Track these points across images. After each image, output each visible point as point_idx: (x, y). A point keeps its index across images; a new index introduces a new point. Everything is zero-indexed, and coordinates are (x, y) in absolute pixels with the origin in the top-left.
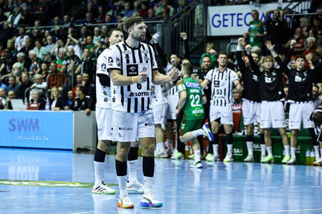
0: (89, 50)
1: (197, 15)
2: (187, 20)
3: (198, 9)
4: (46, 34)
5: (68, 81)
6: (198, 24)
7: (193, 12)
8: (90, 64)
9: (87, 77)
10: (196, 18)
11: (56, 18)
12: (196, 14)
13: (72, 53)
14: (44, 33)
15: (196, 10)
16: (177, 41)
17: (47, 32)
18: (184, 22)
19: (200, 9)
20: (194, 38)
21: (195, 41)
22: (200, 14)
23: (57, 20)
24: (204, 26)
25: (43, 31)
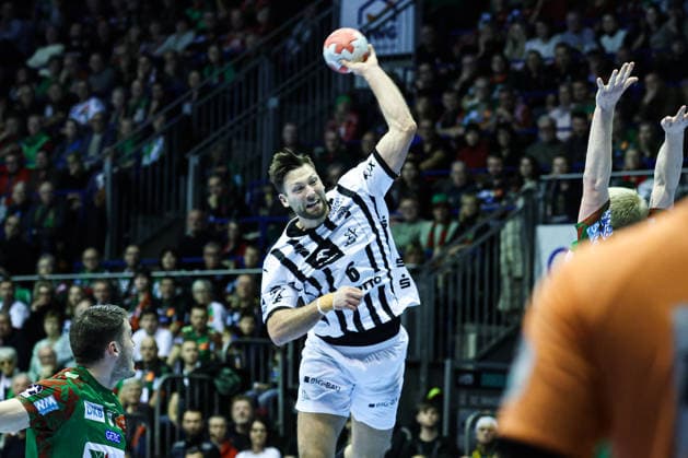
0: (197, 345)
1: (507, 250)
2: (477, 263)
3: (510, 232)
4: (72, 298)
5: (144, 432)
6: (510, 273)
7: (495, 241)
8: (206, 386)
9: (196, 421)
10: (503, 259)
11: (89, 253)
12: (503, 247)
13: (152, 353)
14: (66, 293)
15: (503, 234)
16: (450, 323)
17: (74, 290)
18: (469, 270)
19: (514, 233)
20: (499, 313)
21: (499, 323)
22: (514, 247)
23: (92, 259)
24: (527, 278)
25: (62, 287)
